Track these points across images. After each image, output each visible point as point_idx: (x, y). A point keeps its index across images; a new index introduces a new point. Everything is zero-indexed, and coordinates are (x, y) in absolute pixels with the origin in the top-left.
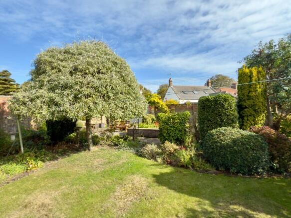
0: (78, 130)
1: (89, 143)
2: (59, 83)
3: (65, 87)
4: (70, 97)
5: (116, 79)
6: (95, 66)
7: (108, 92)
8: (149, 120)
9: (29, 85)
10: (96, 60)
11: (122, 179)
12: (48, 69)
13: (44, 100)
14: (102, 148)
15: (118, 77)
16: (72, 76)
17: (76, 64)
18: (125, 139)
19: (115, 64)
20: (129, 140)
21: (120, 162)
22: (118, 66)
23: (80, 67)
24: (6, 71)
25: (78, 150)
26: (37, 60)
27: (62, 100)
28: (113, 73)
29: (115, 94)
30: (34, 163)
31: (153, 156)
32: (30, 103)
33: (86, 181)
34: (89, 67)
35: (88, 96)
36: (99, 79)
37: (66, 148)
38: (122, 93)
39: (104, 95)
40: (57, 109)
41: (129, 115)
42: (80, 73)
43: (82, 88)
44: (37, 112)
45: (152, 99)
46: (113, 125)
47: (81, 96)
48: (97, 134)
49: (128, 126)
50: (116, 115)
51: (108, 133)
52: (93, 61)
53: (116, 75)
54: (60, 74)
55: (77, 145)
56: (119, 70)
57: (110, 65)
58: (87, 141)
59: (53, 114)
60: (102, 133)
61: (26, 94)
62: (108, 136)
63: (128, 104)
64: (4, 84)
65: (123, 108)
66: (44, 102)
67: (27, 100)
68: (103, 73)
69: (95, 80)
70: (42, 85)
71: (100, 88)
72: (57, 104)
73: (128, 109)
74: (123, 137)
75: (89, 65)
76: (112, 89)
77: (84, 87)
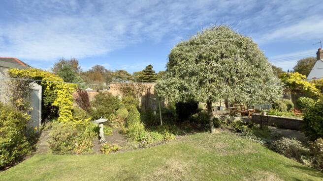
0: (200, 111)
1: (211, 125)
2: (187, 71)
3: (193, 74)
4: (196, 83)
5: (241, 62)
6: (219, 51)
7: (231, 76)
8: (284, 106)
9: (166, 75)
10: (219, 45)
11: (250, 172)
12: (179, 60)
13: (176, 86)
14: (223, 132)
15: (243, 59)
16: (197, 63)
17: (201, 52)
18: (250, 127)
19: (239, 45)
20: (255, 128)
21: (247, 151)
22: (243, 47)
23: (205, 55)
24: (150, 65)
25: (200, 130)
26: (171, 54)
27: (190, 86)
28: (238, 56)
29: (241, 78)
30: (169, 134)
31: (294, 154)
32: (167, 88)
33: (210, 161)
34: (213, 53)
35: (212, 81)
36: (223, 63)
37: (191, 126)
38: (247, 76)
39: (228, 79)
40: (186, 93)
41: (258, 100)
42: (204, 60)
43: (207, 73)
44: (172, 95)
45: (291, 80)
46: (232, 109)
47: (206, 82)
48: (217, 117)
49: (252, 111)
50: (242, 100)
51: (228, 117)
52: (216, 47)
53: (240, 57)
54: (187, 63)
55: (199, 125)
56: (244, 51)
57: (233, 47)
58: (208, 122)
59: (183, 97)
60: (222, 117)
61: (164, 81)
62: (228, 120)
63: (256, 87)
64: (149, 74)
65: (249, 92)
66: (177, 87)
67: (165, 86)
68: (226, 57)
69: (219, 65)
70: (175, 74)
71: (224, 73)
72: (186, 89)
73: (257, 93)
74: (247, 124)
75: (212, 51)
76: (237, 72)
77: (209, 73)
